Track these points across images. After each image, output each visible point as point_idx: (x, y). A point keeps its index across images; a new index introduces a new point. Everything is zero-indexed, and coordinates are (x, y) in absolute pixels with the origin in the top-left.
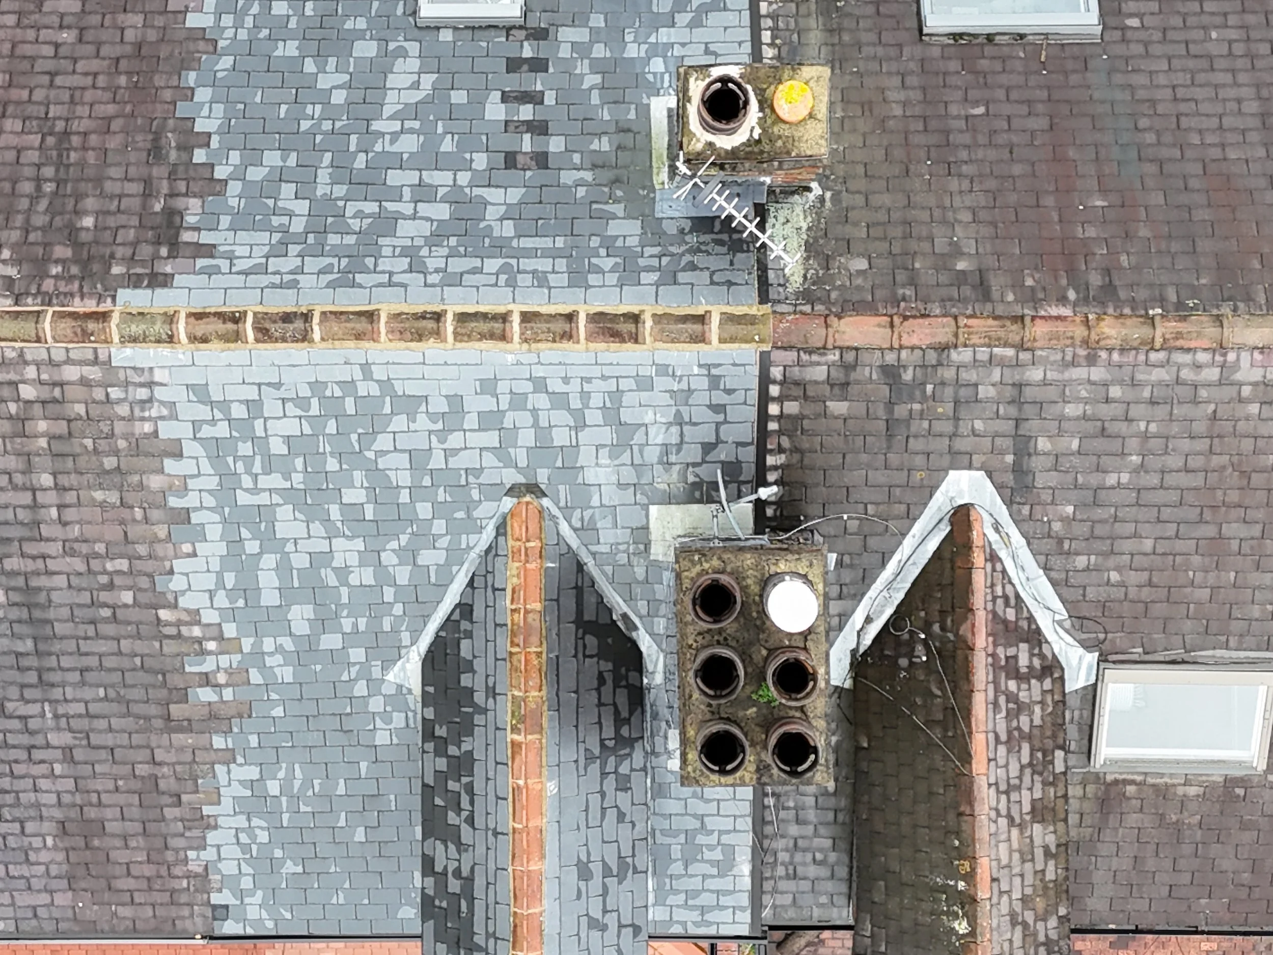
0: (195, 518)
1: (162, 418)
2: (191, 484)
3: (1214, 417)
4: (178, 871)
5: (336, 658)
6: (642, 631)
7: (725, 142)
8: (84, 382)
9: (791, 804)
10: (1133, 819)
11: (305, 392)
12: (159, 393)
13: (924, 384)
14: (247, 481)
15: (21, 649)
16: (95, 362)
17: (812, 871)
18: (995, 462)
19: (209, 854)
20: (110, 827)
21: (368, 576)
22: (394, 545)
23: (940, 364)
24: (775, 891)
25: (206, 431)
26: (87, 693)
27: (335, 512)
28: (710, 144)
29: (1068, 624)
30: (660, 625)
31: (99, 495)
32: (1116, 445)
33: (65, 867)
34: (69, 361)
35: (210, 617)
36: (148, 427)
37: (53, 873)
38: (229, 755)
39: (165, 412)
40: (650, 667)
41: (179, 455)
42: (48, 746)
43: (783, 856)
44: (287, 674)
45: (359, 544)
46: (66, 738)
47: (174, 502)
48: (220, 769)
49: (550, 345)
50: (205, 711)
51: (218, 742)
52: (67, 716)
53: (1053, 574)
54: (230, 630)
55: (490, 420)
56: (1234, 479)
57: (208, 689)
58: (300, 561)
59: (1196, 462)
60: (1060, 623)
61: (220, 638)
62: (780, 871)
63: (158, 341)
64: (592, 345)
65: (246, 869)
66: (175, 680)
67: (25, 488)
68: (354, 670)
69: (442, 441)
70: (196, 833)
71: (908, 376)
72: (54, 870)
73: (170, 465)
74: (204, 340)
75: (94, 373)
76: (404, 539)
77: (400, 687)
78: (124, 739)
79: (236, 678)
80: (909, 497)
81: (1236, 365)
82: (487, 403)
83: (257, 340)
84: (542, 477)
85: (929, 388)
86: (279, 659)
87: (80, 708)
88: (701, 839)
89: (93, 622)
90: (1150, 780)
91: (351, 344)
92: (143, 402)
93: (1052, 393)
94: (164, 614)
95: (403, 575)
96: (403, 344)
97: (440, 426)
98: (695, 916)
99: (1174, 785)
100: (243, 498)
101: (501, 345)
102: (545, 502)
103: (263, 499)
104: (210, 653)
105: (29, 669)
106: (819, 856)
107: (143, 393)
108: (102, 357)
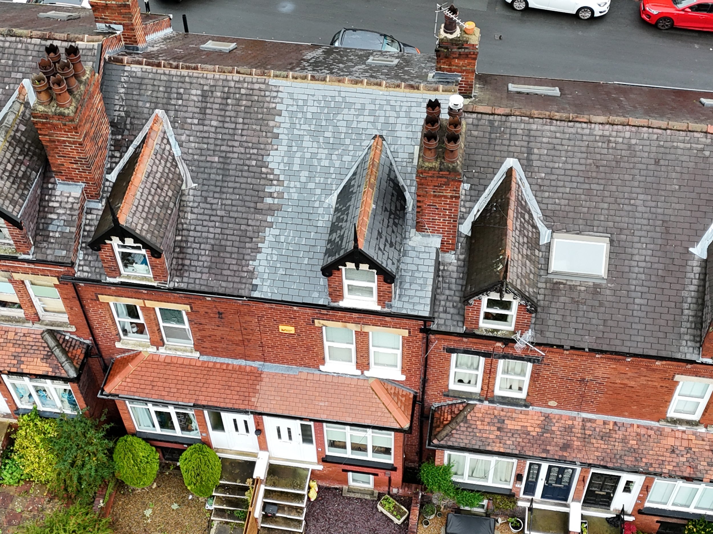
0: (280, 137)
1: (278, 103)
2: (282, 125)
3: (588, 146)
4: (245, 269)
5: (311, 192)
6: (407, 192)
7: (450, 36)
8: (260, 90)
9: (447, 281)
10: (562, 299)
11: (321, 98)
12: (280, 94)
13: (501, 127)
14: (298, 126)
15: (218, 179)
16: (264, 83)
17: (452, 310)
18: (521, 156)
19: (256, 263)
20: (228, 249)
21: (326, 163)
22: (336, 153)
23: (506, 121)
24: (439, 317)
25: (290, 108)
26: (233, 197)
27: (321, 139)
28: (446, 37)
29: (542, 218)
30: (413, 189)
31: (254, 127)
32: (558, 153)
33: (209, 263)
34: (257, 83)
35: (276, 172)
36: (274, 105)
37: (205, 265)
38: (271, 224)
39: (280, 101)
40: (408, 205)
41: (280, 115)
42: (217, 215)
43: (443, 303)
44: (295, 196)
45: (326, 151)
46: (222, 213)
47: (275, 131)
48: (267, 229)
49: (393, 89)
50: (268, 206)
51: (269, 219)
52: (225, 205)
53: (538, 198)
54: (282, 178)
55: (372, 113)
56: (594, 168)
57: (271, 199)
58: (308, 155)
59: (583, 161)
60: (539, 218)
61: (278, 180)
62: (441, 309)
63: (283, 77)
64: (405, 90)
65: (267, 271)
66: (261, 194)
67: (234, 123)
68: (316, 197)
69: (357, 118)
70: (254, 254)
71: (496, 124)
72: (206, 264)
73: (277, 118)
74: (296, 78)
75: (263, 87)
76: (340, 151)
77: (329, 205)
78: (240, 215)
79: (280, 196)
80: (494, 166)
81: (594, 129)
82: (372, 107)
83: (311, 80)
84: (384, 133)
85: (502, 129)
86: (294, 190)
87: (229, 202)
88: (416, 274)
89: (242, 171)
90: (568, 283)
91: (337, 83)
92: (274, 97)
93: (539, 133)
94: (264, 170)
95: (337, 164)
96: (351, 85)
97: (357, 113)
98: (411, 306)
99: (577, 286)
100: (296, 132)
101: (379, 87)
102: (384, 142)
103: (301, 133)
104: (274, 185)
105: (218, 186)
106: (455, 304)
107: (275, 94)
108: (267, 82)
